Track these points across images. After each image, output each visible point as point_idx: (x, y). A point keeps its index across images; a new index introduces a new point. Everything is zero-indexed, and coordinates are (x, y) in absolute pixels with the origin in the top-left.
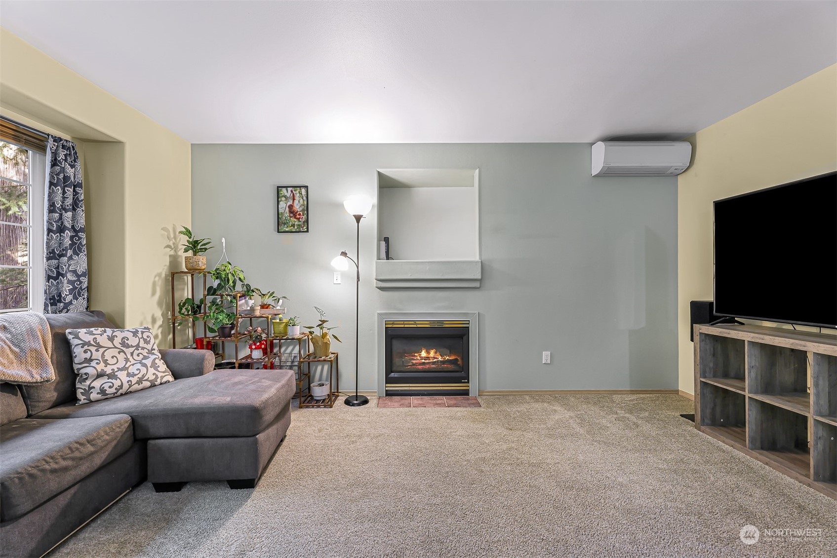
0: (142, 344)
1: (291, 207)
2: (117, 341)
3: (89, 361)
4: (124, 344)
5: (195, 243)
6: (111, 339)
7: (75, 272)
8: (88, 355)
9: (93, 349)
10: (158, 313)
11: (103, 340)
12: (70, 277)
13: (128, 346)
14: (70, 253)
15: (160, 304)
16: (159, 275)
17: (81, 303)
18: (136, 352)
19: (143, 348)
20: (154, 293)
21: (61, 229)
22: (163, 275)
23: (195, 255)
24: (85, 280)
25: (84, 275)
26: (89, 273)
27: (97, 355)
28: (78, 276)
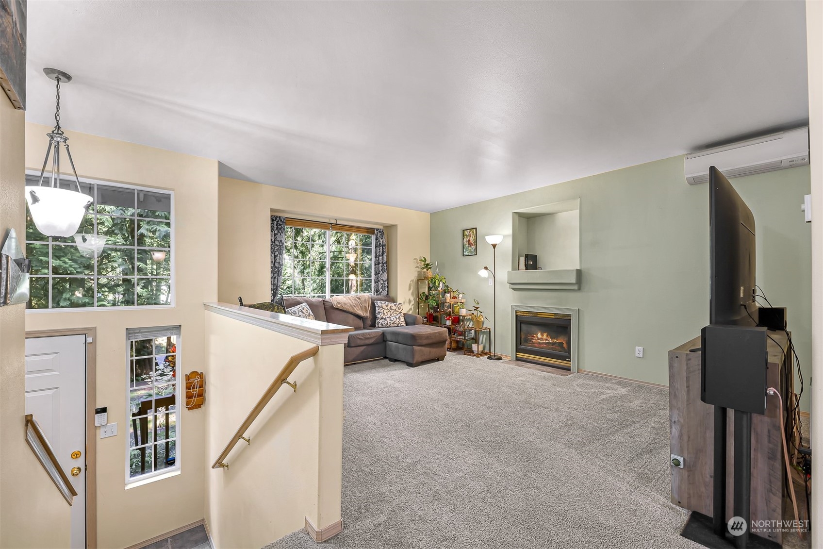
0: (397, 309)
1: (469, 241)
2: (389, 307)
3: (379, 313)
4: (390, 308)
5: (428, 265)
6: (387, 306)
7: (383, 280)
8: (379, 311)
9: (381, 309)
10: (412, 299)
11: (384, 306)
12: (382, 282)
13: (392, 310)
14: (381, 272)
15: (412, 294)
16: (412, 281)
17: (385, 292)
18: (395, 312)
19: (397, 311)
20: (410, 289)
21: (379, 263)
22: (415, 281)
23: (427, 270)
24: (386, 283)
25: (386, 281)
26: (388, 279)
27: (382, 311)
28: (384, 281)
